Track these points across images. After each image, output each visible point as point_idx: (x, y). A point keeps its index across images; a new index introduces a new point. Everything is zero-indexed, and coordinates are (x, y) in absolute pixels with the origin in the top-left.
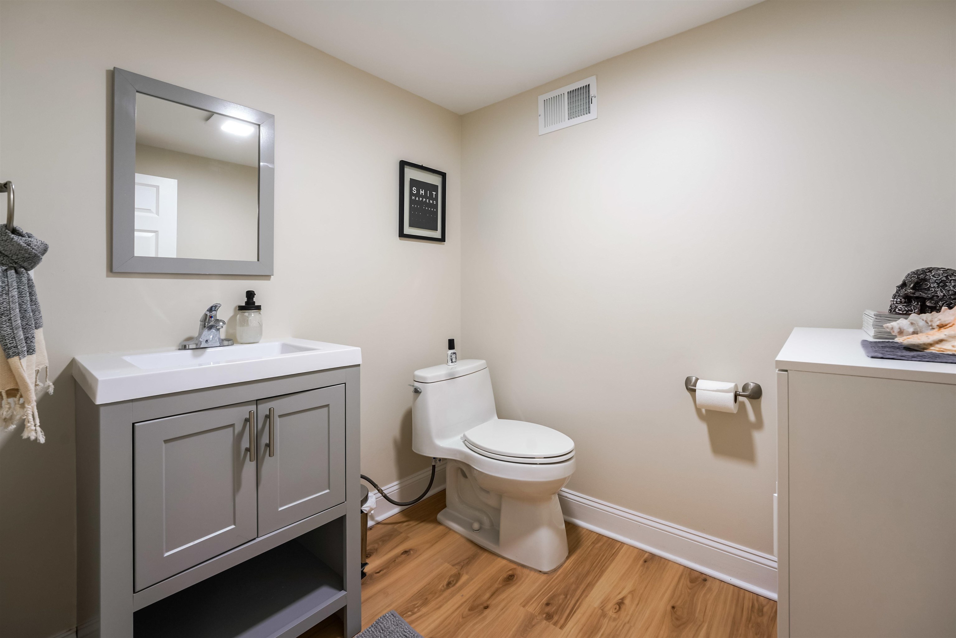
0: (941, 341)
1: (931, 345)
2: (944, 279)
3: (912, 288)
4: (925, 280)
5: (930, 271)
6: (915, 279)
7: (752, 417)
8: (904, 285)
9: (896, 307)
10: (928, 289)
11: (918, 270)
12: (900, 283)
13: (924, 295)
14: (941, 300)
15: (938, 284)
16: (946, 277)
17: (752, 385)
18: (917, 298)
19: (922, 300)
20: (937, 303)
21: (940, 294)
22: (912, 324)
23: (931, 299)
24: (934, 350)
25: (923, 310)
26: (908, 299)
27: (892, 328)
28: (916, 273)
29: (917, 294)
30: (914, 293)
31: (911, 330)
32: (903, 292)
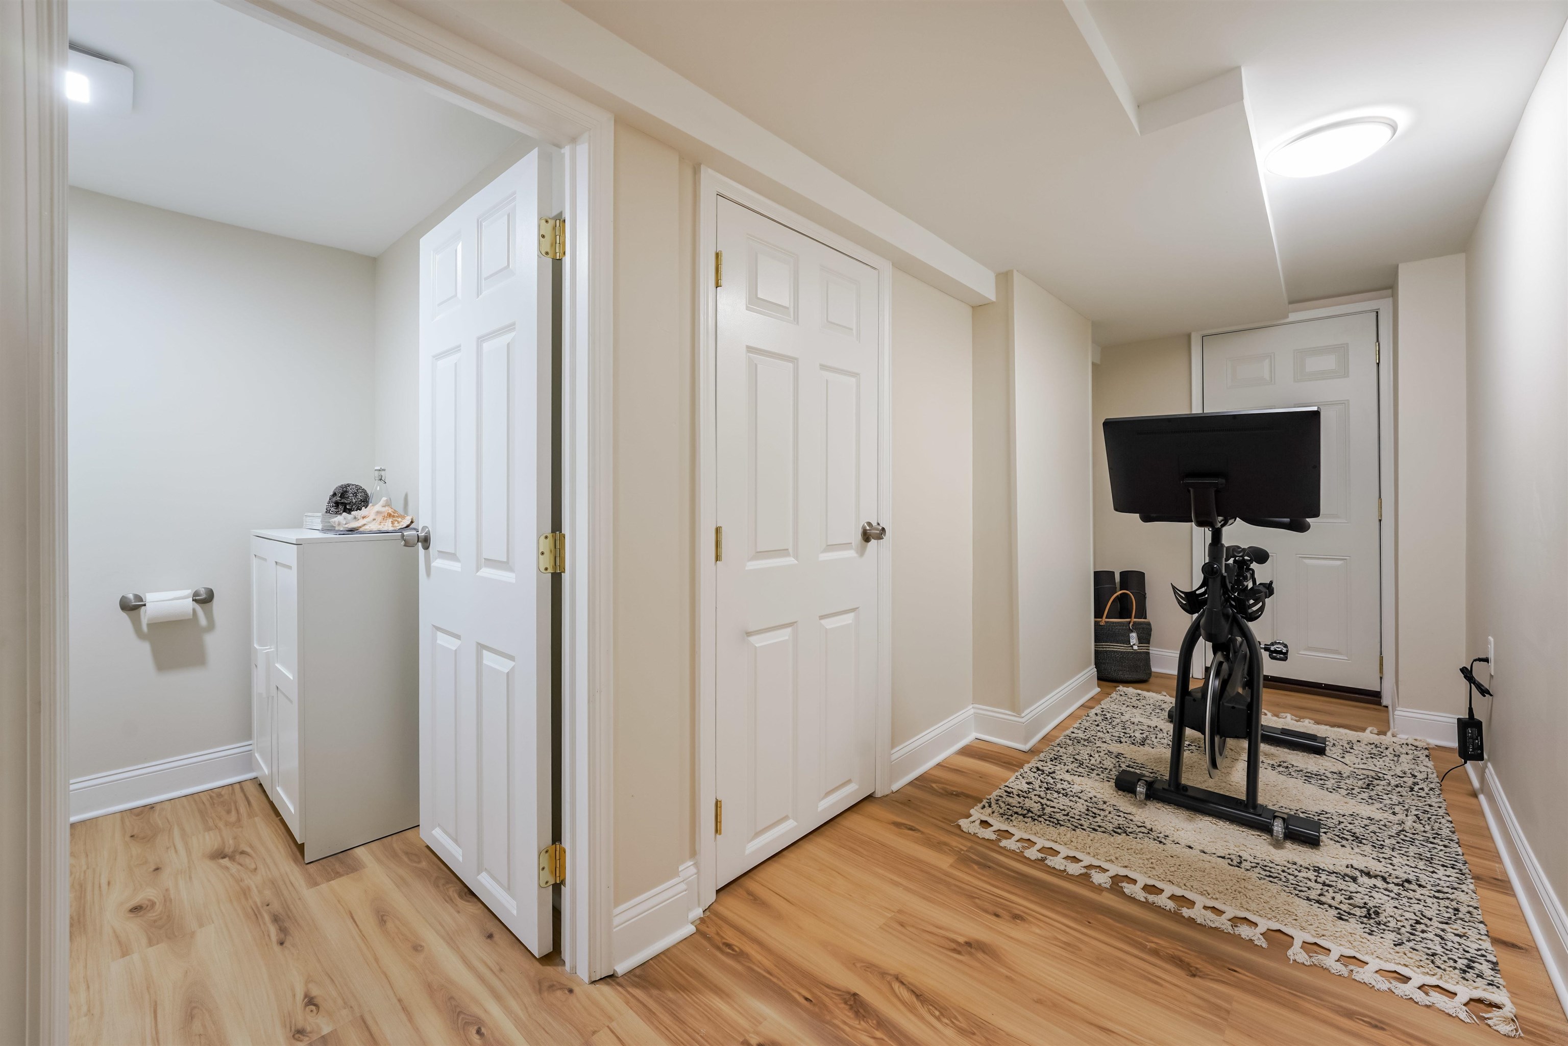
0: (364, 525)
1: (360, 527)
2: (356, 491)
3: (340, 497)
4: (346, 492)
5: (349, 486)
6: (341, 491)
7: (203, 621)
8: (335, 494)
9: (330, 510)
10: (348, 498)
11: (342, 485)
12: (332, 493)
13: (346, 501)
14: (354, 504)
15: (353, 494)
16: (357, 490)
17: (202, 591)
18: (342, 503)
19: (345, 505)
20: (352, 507)
21: (354, 501)
22: (345, 518)
23: (349, 504)
24: (361, 529)
25: (349, 511)
26: (337, 504)
27: (335, 522)
28: (341, 487)
29: (342, 501)
30: (341, 500)
31: (345, 522)
32: (334, 499)
